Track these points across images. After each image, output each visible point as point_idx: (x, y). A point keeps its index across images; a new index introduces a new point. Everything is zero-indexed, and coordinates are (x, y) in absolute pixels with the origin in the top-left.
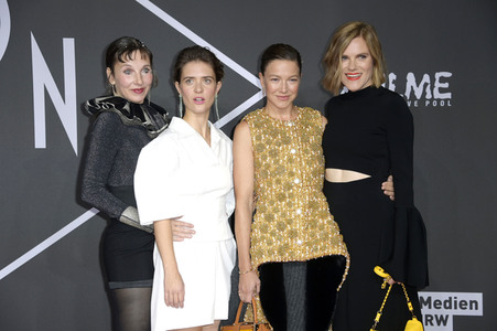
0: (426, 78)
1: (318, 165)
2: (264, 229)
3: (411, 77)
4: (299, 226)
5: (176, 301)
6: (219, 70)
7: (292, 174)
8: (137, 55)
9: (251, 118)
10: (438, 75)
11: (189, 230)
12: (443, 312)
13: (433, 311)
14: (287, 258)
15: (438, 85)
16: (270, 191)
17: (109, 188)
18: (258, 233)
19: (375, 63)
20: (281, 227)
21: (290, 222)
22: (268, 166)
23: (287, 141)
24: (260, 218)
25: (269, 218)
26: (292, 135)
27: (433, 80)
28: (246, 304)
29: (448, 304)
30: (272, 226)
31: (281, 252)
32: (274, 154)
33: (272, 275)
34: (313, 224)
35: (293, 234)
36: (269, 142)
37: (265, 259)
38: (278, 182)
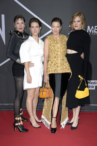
0: (92, 27)
1: (65, 50)
2: (51, 65)
3: (89, 27)
4: (59, 65)
5: (29, 82)
6: (40, 24)
7: (58, 52)
8: (20, 19)
9: (49, 37)
10: (95, 27)
11: (33, 65)
12: (93, 85)
13: (91, 85)
14: (56, 72)
15: (95, 29)
16: (53, 56)
17: (13, 53)
18: (49, 66)
19: (82, 23)
20: (55, 65)
21: (57, 64)
22: (52, 49)
23: (57, 43)
24: (50, 62)
25: (52, 62)
26: (59, 42)
27: (94, 28)
28: (46, 83)
29: (94, 83)
30: (53, 65)
31: (54, 71)
32: (54, 46)
33: (52, 77)
34: (63, 64)
35: (58, 67)
36: (53, 43)
37: (51, 73)
38: (55, 53)
